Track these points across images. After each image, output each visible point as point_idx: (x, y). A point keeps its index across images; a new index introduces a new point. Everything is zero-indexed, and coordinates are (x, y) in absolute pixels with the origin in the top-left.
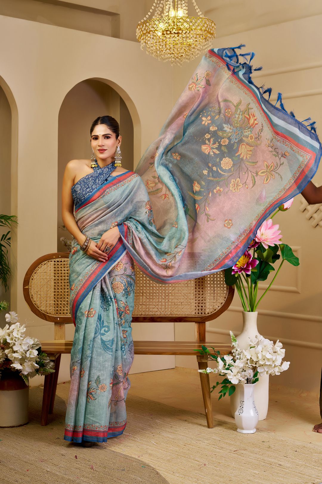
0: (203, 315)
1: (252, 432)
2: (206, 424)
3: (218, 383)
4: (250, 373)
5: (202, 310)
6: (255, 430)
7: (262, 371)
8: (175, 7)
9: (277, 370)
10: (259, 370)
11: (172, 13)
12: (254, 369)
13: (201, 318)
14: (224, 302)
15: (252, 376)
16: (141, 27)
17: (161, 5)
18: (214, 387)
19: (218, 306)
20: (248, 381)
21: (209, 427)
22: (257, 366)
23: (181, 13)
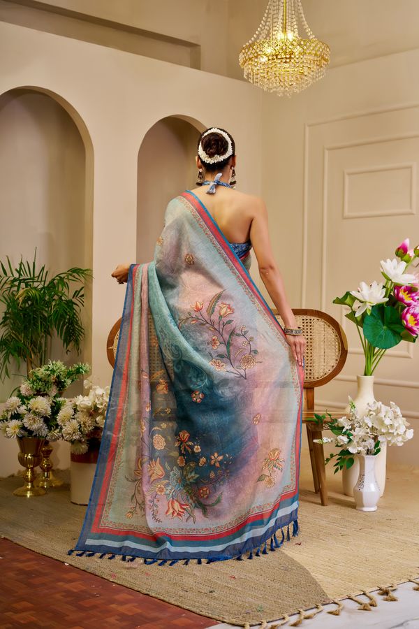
0: (312, 380)
1: (373, 509)
2: (320, 502)
3: (332, 456)
4: (370, 443)
5: (310, 374)
6: (376, 507)
7: (384, 440)
8: (284, 29)
9: (400, 439)
10: (380, 439)
11: (280, 36)
12: (375, 438)
13: (310, 383)
14: (335, 365)
15: (373, 446)
16: (247, 50)
17: (266, 27)
18: (328, 460)
19: (329, 370)
20: (368, 452)
21: (323, 504)
22: (378, 434)
23: (291, 36)
